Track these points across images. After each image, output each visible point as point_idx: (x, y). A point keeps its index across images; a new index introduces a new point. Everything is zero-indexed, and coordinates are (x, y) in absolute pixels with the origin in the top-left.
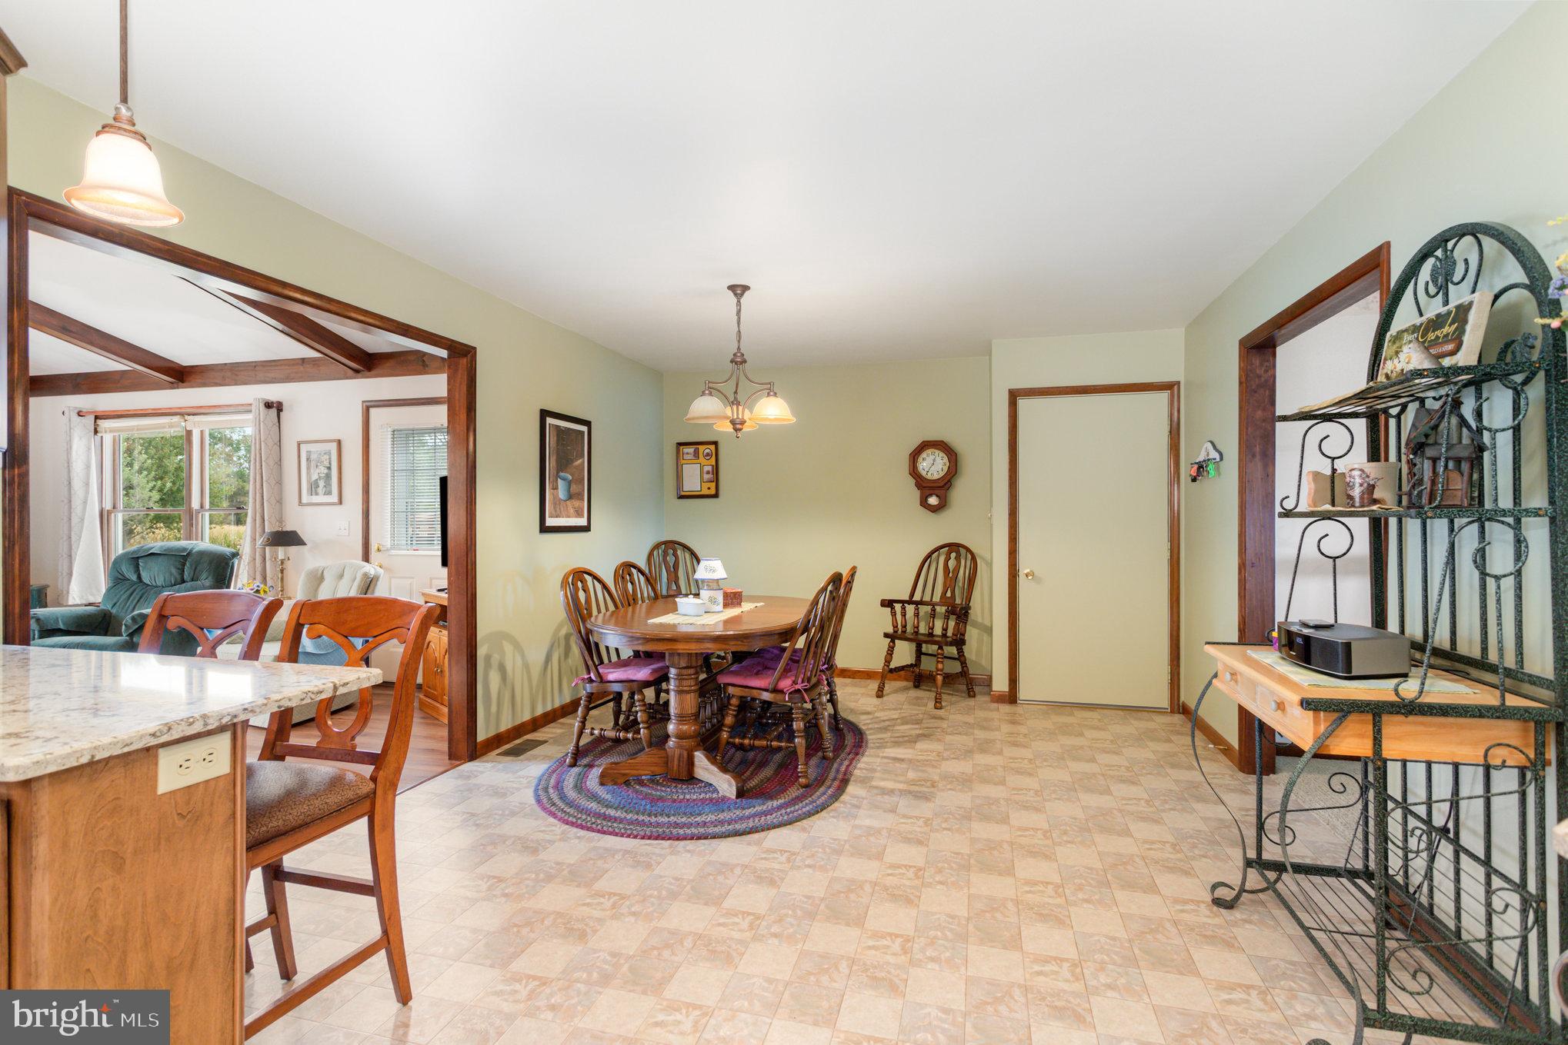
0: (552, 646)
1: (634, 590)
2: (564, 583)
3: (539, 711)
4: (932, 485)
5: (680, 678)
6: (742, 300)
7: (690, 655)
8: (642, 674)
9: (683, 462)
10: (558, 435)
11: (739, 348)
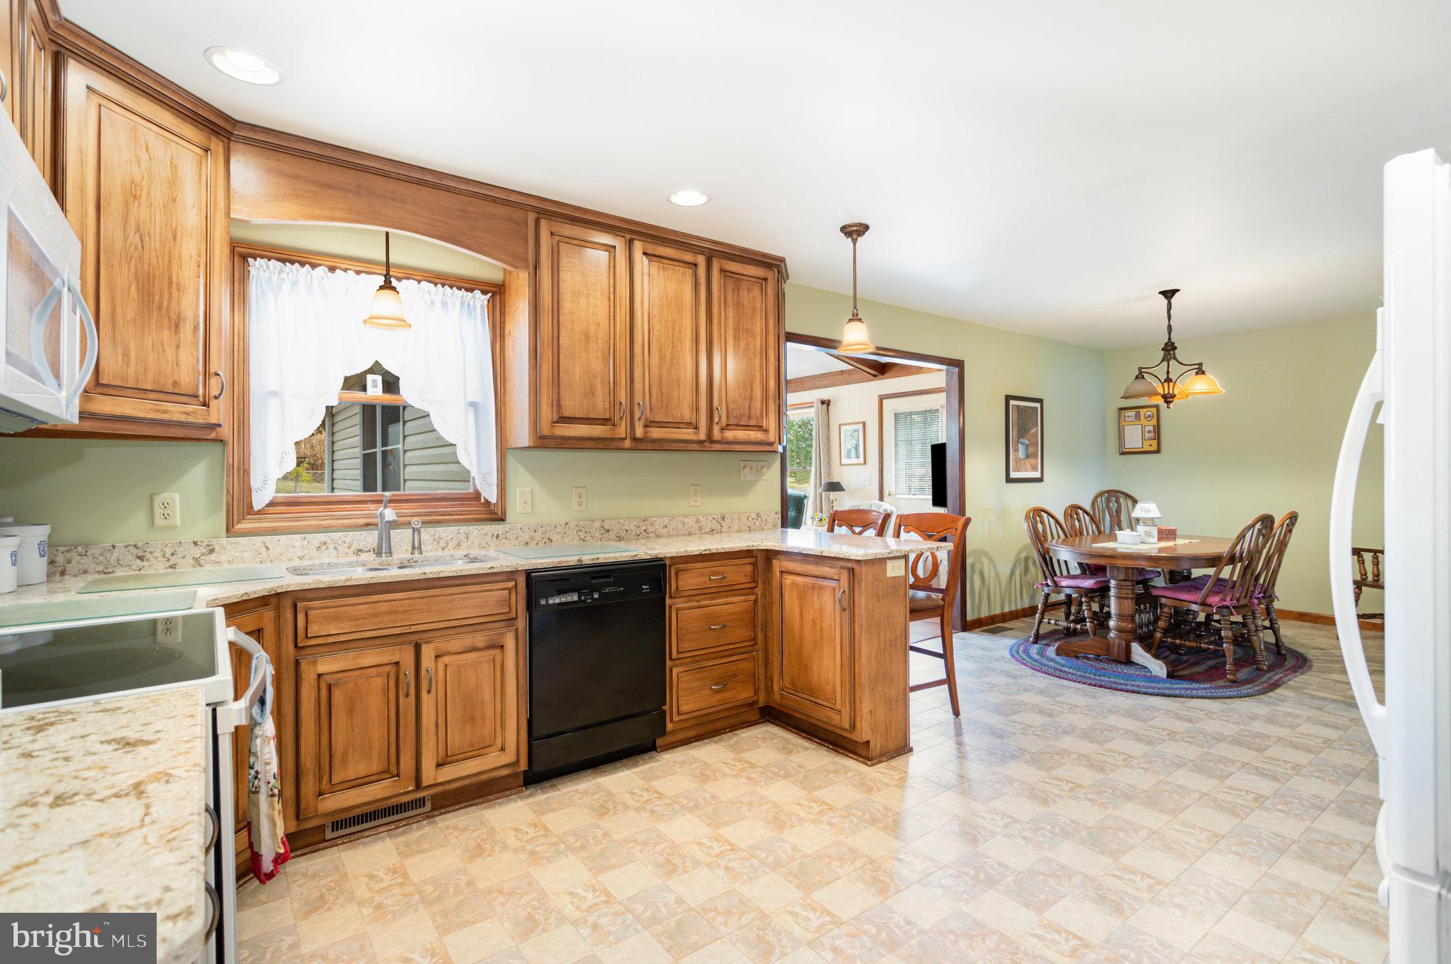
0: (1015, 564)
1: (1080, 526)
2: (1027, 517)
3: (1007, 609)
5: (1119, 587)
6: (1173, 300)
7: (1127, 569)
8: (1088, 583)
9: (1124, 423)
10: (1018, 413)
11: (1170, 339)
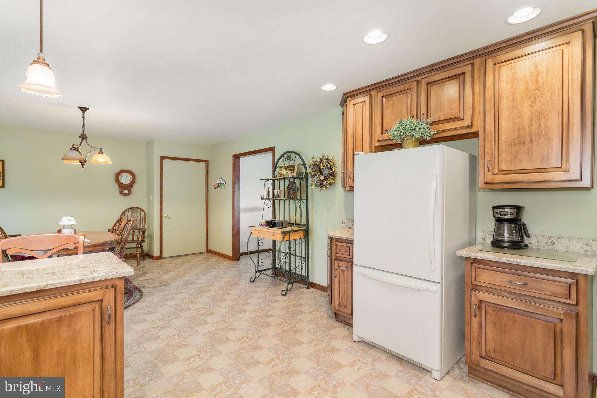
4: (126, 186)
11: (83, 132)
